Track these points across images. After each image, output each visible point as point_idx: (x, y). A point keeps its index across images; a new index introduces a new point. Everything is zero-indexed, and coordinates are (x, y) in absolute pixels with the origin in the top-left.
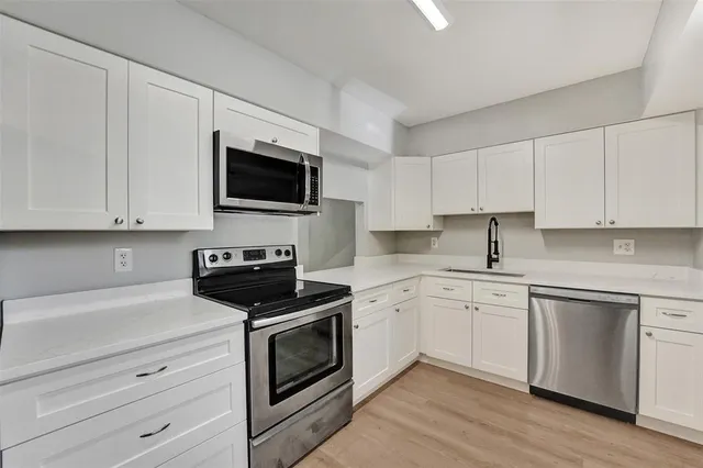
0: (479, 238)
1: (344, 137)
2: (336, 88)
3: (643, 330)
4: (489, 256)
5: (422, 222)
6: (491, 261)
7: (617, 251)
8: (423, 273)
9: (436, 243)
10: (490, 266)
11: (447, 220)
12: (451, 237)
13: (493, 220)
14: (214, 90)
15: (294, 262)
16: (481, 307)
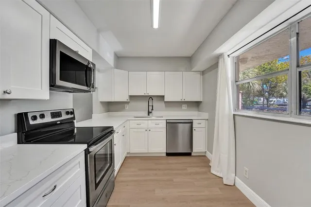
0: (145, 104)
1: (100, 56)
2: (99, 31)
3: (193, 129)
4: (149, 111)
5: (125, 98)
6: (149, 113)
7: (183, 108)
8: (129, 119)
9: (127, 107)
10: (149, 115)
11: (132, 97)
12: (133, 104)
13: (151, 98)
14: (50, 13)
15: (74, 118)
16: (151, 130)
